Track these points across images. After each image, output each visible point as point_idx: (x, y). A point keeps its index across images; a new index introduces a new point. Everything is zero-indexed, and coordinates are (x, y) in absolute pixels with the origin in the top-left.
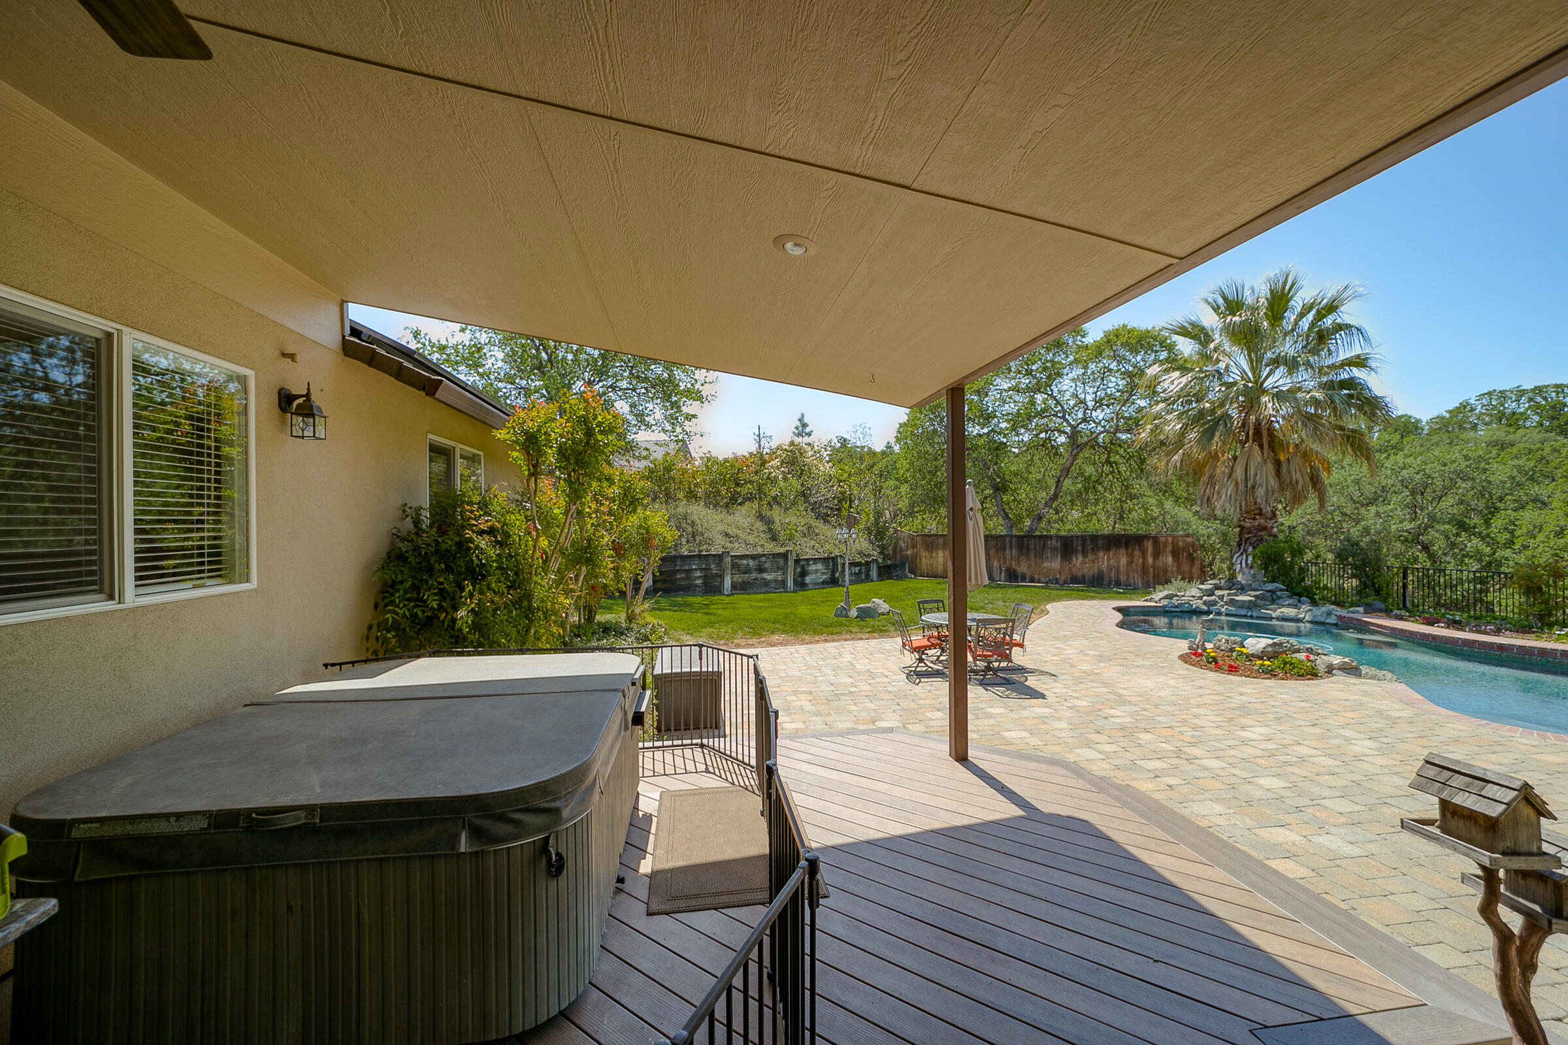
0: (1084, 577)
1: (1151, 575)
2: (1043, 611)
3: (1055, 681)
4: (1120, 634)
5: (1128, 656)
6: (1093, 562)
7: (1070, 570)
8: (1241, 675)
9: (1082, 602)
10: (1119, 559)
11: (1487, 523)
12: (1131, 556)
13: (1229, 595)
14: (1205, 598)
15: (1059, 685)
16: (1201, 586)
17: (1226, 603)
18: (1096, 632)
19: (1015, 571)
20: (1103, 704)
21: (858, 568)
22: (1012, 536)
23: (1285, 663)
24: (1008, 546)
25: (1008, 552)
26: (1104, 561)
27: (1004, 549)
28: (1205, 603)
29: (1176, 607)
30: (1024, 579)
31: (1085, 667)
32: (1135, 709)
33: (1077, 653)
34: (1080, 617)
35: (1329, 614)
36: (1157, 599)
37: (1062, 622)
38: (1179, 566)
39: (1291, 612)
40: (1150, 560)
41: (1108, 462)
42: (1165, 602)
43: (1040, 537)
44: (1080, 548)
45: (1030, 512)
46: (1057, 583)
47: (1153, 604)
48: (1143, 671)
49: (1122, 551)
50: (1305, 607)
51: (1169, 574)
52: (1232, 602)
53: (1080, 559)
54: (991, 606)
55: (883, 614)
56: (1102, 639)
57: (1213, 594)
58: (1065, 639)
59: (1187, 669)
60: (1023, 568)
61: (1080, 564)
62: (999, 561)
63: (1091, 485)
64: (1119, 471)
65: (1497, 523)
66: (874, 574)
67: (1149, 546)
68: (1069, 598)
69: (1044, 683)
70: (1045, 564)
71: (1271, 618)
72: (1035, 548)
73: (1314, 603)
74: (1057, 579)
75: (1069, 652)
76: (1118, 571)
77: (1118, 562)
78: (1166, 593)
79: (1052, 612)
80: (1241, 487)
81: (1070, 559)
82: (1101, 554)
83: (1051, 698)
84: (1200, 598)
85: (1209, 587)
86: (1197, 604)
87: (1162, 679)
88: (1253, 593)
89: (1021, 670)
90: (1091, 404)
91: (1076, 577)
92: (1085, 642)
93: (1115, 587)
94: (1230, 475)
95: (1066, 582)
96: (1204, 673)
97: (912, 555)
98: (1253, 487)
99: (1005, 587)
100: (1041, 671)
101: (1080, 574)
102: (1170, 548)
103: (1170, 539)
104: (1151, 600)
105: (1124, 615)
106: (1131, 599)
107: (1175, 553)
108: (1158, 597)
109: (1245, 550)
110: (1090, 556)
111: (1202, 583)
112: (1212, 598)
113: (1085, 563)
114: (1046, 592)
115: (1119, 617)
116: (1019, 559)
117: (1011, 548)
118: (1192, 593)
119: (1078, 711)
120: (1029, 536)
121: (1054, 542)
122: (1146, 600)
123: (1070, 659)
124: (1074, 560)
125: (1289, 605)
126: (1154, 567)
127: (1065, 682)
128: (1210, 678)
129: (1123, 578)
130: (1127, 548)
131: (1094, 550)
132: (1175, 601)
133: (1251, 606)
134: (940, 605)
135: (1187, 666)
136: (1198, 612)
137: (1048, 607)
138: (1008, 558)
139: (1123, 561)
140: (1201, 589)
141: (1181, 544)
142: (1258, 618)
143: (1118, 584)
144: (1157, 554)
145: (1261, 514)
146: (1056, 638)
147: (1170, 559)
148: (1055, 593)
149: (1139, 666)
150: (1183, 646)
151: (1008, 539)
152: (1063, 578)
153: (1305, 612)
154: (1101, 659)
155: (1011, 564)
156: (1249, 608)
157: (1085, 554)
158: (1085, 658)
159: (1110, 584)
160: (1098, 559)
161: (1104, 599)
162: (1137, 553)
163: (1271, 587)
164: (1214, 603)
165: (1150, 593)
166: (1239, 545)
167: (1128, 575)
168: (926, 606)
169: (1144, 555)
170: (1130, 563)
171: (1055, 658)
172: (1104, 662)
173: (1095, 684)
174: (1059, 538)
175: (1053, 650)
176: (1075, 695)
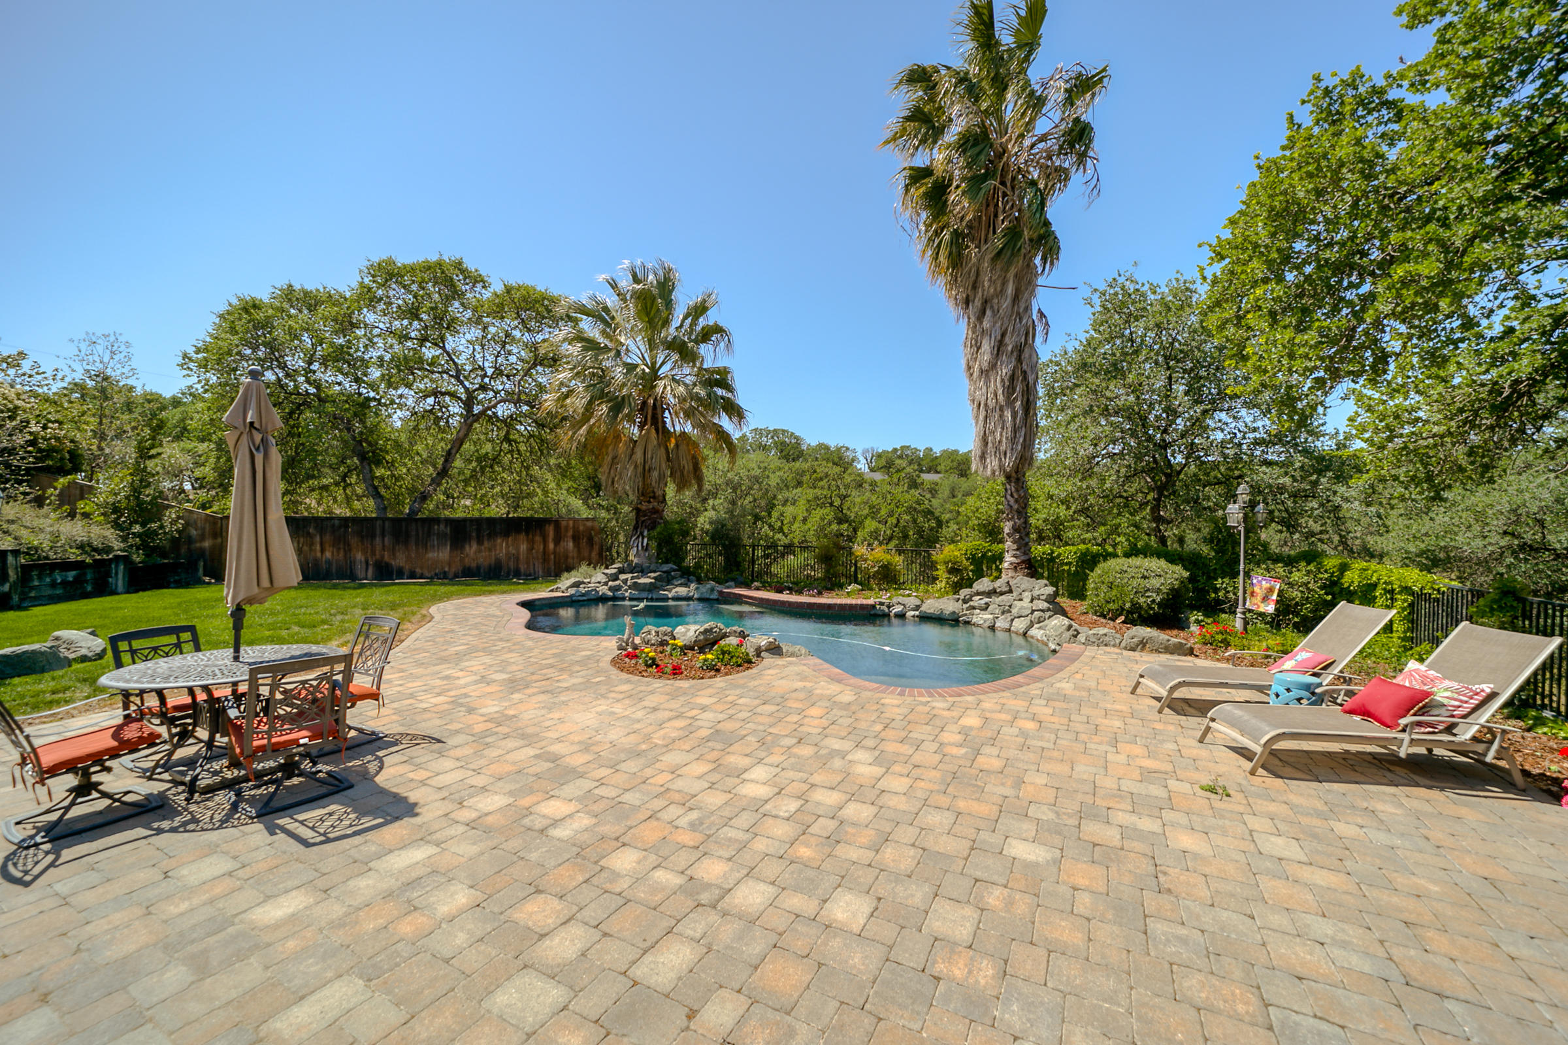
0: (478, 568)
1: (552, 563)
2: (424, 616)
3: (441, 754)
4: (532, 639)
5: (549, 672)
6: (490, 550)
7: (462, 560)
8: (687, 678)
9: (478, 598)
10: (519, 547)
11: (770, 515)
12: (532, 542)
13: (632, 578)
14: (610, 583)
15: (448, 764)
16: (606, 571)
17: (630, 587)
18: (501, 640)
19: (388, 565)
20: (532, 792)
21: (73, 573)
22: (384, 520)
23: (723, 653)
24: (378, 532)
25: (378, 540)
26: (503, 548)
27: (373, 536)
28: (610, 589)
29: (583, 595)
30: (400, 574)
31: (492, 708)
32: (587, 784)
33: (476, 682)
34: (478, 620)
35: (712, 590)
36: (563, 588)
37: (452, 631)
38: (579, 552)
39: (682, 591)
40: (551, 546)
41: (507, 438)
42: (572, 591)
43: (423, 520)
44: (474, 534)
45: (411, 491)
46: (445, 577)
47: (560, 594)
48: (575, 695)
49: (522, 536)
50: (693, 586)
51: (570, 561)
52: (635, 586)
53: (475, 546)
54: (339, 617)
55: (84, 659)
56: (511, 651)
57: (617, 579)
58: (459, 657)
59: (629, 681)
60: (400, 560)
61: (474, 553)
62: (364, 552)
63: (488, 463)
64: (518, 451)
65: (775, 514)
66: (119, 578)
67: (551, 531)
68: (461, 595)
69: (418, 766)
70: (430, 555)
71: (666, 599)
72: (417, 535)
73: (699, 581)
74: (445, 573)
75: (462, 682)
76: (517, 559)
77: (518, 549)
78: (572, 580)
79: (437, 617)
80: (640, 469)
81: (462, 548)
82: (499, 541)
83: (431, 811)
84: (606, 584)
85: (614, 571)
86: (603, 590)
87: (603, 706)
88: (653, 575)
89: (372, 741)
90: (490, 372)
91: (469, 569)
92: (487, 660)
93: (514, 577)
94: (630, 458)
95: (456, 576)
96: (648, 684)
97: (213, 548)
98: (649, 471)
99: (371, 585)
100: (415, 737)
101: (474, 565)
102: (570, 533)
103: (571, 523)
104: (557, 589)
105: (530, 610)
106: (535, 590)
107: (576, 538)
108: (564, 585)
109: (642, 534)
110: (486, 543)
111: (607, 568)
112: (617, 583)
113: (480, 551)
114: (431, 589)
115: (526, 614)
116: (394, 549)
117: (383, 536)
118: (596, 579)
119: (488, 831)
120: (411, 518)
121: (442, 527)
122: (552, 591)
123: (466, 695)
124: (467, 547)
125: (681, 585)
126: (554, 553)
127: (459, 752)
128: (658, 688)
129: (523, 568)
130: (527, 534)
131: (492, 535)
132: (582, 589)
133: (651, 588)
134: (186, 636)
135: (624, 676)
136: (603, 599)
137: (433, 610)
138: (378, 548)
139: (524, 547)
140: (606, 574)
141: (581, 528)
142: (658, 600)
143: (517, 574)
144: (557, 541)
145: (654, 497)
146: (444, 660)
147: (571, 544)
148: (443, 589)
149: (567, 689)
150: (609, 645)
151: (379, 523)
152: (453, 570)
153: (691, 590)
154: (513, 685)
155: (383, 556)
156: (650, 591)
157: (480, 542)
158: (489, 689)
159: (508, 574)
160: (495, 546)
161: (504, 592)
162: (538, 538)
163: (666, 567)
164: (618, 588)
165: (555, 582)
166: (636, 528)
167: (528, 563)
168: (136, 644)
169: (545, 542)
170: (530, 549)
171: (441, 699)
172: (518, 691)
173: (510, 744)
174: (449, 521)
175: (438, 682)
176: (479, 781)
